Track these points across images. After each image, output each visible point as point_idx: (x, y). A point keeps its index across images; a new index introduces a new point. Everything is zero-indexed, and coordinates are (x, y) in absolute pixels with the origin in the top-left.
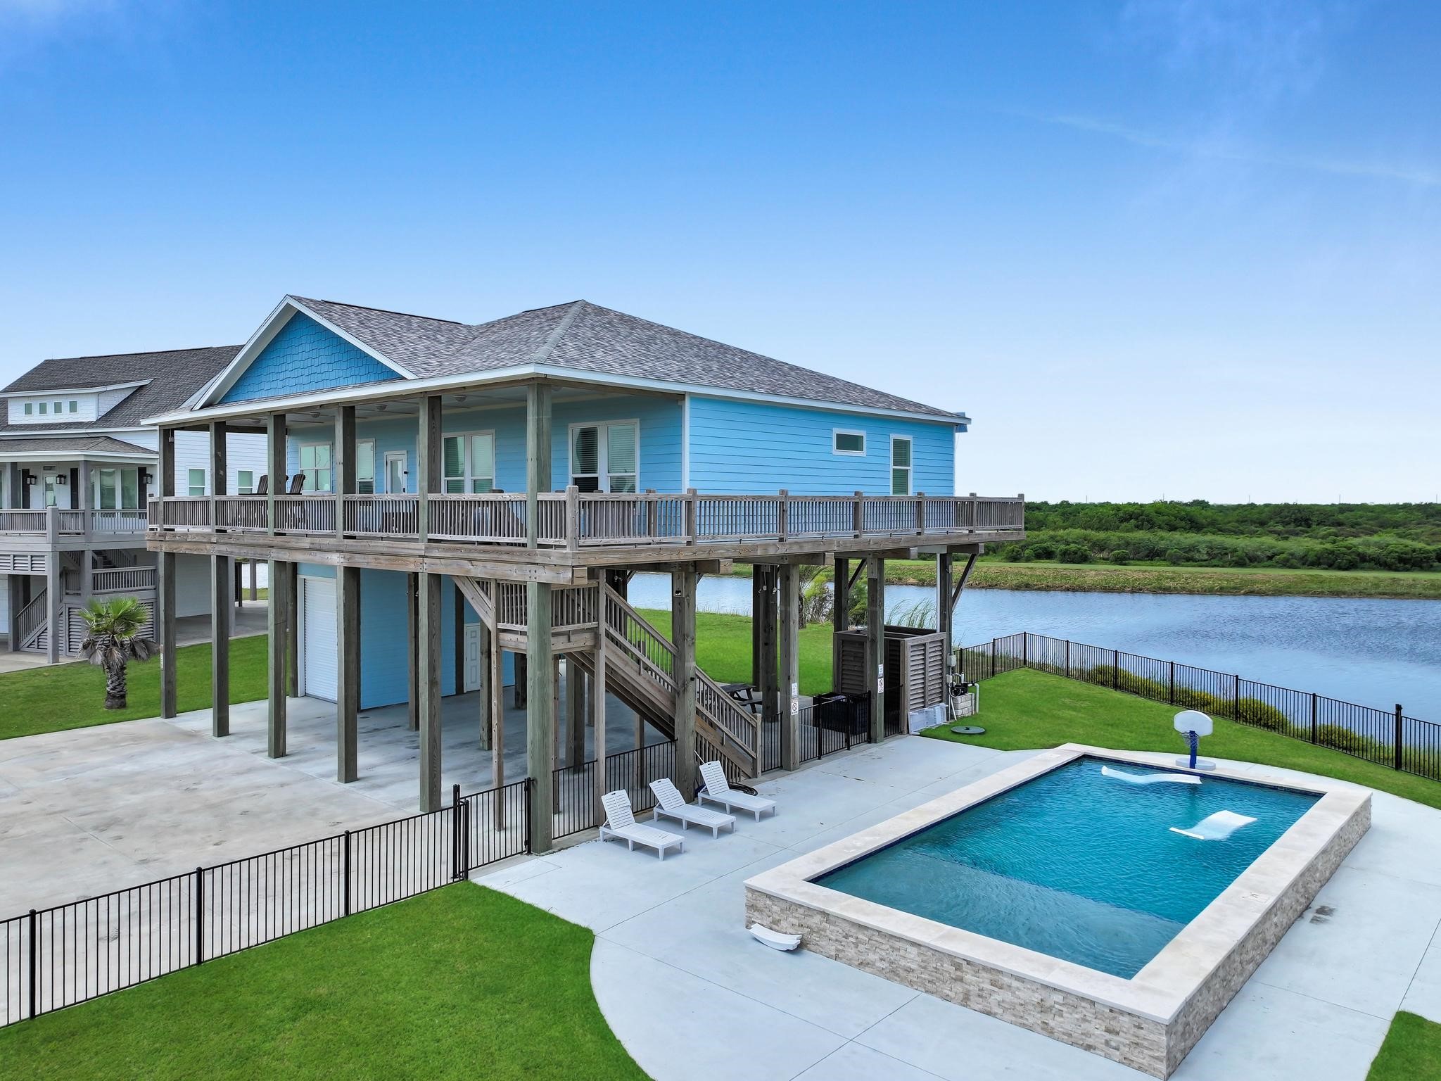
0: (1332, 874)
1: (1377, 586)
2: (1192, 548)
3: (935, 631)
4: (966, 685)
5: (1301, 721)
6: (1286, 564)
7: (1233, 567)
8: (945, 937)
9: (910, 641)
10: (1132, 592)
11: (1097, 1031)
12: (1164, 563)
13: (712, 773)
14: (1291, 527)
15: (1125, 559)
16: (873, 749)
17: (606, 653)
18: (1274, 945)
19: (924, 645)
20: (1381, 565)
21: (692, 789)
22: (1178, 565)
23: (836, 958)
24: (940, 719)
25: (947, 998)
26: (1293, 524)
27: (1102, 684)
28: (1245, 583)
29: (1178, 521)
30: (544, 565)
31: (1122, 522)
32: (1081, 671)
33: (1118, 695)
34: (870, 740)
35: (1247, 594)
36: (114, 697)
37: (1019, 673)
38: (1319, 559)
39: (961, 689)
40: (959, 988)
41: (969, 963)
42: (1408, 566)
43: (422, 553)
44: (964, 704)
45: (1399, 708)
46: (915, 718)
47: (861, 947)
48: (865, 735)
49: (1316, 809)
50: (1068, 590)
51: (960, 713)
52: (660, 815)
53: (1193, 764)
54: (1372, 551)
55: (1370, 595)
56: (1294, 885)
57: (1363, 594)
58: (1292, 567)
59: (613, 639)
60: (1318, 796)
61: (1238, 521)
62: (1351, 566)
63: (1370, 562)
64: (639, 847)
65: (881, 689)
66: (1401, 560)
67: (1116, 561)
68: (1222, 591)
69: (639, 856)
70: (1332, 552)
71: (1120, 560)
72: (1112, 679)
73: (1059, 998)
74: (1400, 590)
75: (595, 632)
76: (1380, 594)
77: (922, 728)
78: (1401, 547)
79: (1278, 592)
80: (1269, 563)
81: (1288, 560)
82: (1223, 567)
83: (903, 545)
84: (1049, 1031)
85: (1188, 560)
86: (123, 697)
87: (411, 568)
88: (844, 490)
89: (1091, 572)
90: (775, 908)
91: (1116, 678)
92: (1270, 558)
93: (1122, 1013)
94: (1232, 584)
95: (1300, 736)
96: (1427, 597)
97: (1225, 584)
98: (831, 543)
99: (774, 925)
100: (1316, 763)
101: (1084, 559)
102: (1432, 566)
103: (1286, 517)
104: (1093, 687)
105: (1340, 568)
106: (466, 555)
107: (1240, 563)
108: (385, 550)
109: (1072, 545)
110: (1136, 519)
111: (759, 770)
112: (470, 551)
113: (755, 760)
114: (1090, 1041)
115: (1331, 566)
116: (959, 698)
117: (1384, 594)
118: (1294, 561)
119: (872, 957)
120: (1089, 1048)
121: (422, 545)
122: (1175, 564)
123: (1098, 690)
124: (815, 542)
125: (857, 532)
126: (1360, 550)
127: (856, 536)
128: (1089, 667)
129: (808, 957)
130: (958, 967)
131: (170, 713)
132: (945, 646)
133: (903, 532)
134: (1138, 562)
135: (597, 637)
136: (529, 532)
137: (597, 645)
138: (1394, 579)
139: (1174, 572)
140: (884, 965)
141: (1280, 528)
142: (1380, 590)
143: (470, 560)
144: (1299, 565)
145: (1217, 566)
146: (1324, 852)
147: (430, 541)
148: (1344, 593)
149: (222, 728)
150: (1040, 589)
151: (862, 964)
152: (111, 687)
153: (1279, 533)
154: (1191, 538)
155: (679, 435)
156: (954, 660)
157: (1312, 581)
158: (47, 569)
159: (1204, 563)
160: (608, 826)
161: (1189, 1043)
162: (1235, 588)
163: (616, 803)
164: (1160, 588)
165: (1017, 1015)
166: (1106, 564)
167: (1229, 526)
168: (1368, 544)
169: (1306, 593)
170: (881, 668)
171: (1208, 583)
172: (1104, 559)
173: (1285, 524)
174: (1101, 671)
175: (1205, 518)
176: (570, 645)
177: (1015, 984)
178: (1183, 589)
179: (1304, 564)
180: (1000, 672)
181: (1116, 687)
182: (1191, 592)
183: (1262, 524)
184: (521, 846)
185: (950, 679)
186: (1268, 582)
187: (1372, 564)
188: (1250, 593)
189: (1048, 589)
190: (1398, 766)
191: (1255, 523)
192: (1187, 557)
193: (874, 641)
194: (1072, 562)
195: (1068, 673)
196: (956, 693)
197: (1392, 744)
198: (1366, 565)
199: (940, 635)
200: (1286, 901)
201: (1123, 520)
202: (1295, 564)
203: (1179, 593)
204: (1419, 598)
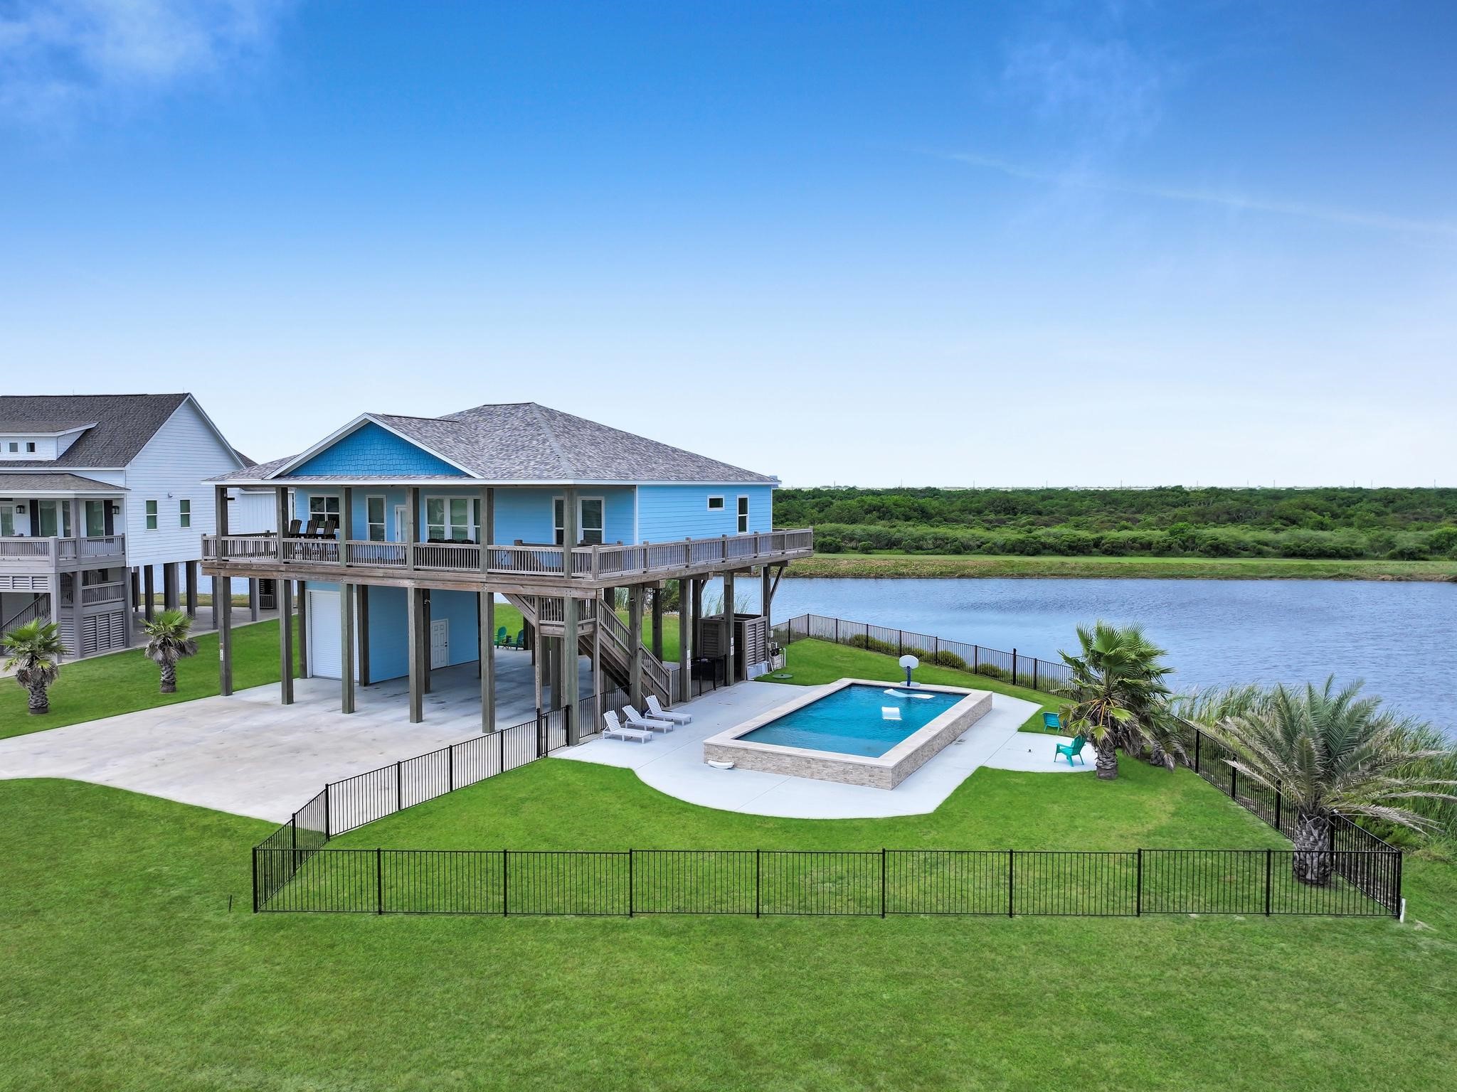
0: (968, 728)
1: (1050, 568)
2: (922, 538)
3: (760, 616)
4: (778, 649)
5: (971, 665)
6: (990, 552)
7: (952, 554)
8: (802, 752)
9: (748, 623)
10: (876, 577)
11: (866, 777)
12: (899, 551)
13: (652, 701)
14: (1002, 516)
15: (870, 548)
16: (728, 689)
17: (600, 635)
18: (938, 752)
19: (755, 625)
20: (1057, 551)
21: (643, 710)
22: (911, 553)
23: (752, 769)
24: (765, 671)
25: (804, 777)
26: (1003, 514)
27: (858, 646)
28: (959, 568)
29: (912, 512)
30: (576, 588)
31: (866, 513)
32: (844, 639)
33: (868, 653)
34: (726, 684)
35: (959, 577)
36: (169, 683)
37: (806, 642)
38: (1014, 547)
39: (775, 652)
40: (809, 771)
41: (813, 759)
42: (1075, 552)
43: (485, 580)
44: (778, 661)
45: (1015, 650)
46: (751, 671)
47: (764, 762)
48: (723, 681)
49: (965, 700)
50: (827, 577)
51: (775, 667)
52: (629, 725)
53: (908, 685)
54: (1051, 540)
55: (1045, 576)
56: (947, 728)
57: (1040, 575)
58: (995, 554)
59: (604, 629)
60: (966, 695)
61: (960, 510)
62: (1036, 553)
63: (1049, 549)
64: (628, 739)
65: (732, 653)
66: (1070, 547)
67: (863, 550)
68: (942, 575)
69: (629, 744)
70: (1023, 542)
71: (866, 550)
72: (865, 643)
73: (851, 767)
74: (1066, 572)
75: (594, 624)
76: (1052, 575)
77: (755, 676)
78: (1071, 537)
79: (983, 575)
80: (978, 551)
81: (991, 548)
82: (944, 554)
83: (748, 565)
84: (847, 781)
85: (918, 548)
86: (174, 683)
87: (475, 589)
88: (717, 535)
89: (846, 561)
90: (720, 751)
91: (867, 642)
92: (979, 547)
93: (875, 767)
94: (949, 570)
95: (970, 671)
96: (1083, 577)
97: (944, 569)
98: (711, 566)
99: (719, 759)
100: (972, 683)
101: (838, 549)
102: (1091, 552)
103: (998, 506)
104: (852, 648)
105: (1029, 555)
106: (519, 582)
107: (957, 552)
108: (449, 578)
109: (828, 538)
110: (879, 510)
111: (671, 702)
112: (522, 580)
113: (668, 696)
114: (863, 782)
115: (1022, 553)
116: (775, 658)
117: (1055, 575)
118: (996, 549)
119: (769, 765)
120: (863, 784)
121: (484, 576)
122: (908, 552)
123: (855, 650)
124: (703, 567)
125: (724, 559)
126: (1042, 540)
127: (723, 562)
128: (848, 637)
129: (737, 771)
130: (809, 762)
131: (228, 691)
132: (766, 625)
133: (747, 558)
134: (880, 551)
135: (595, 626)
136: (565, 569)
137: (595, 631)
138: (1063, 564)
139: (907, 560)
140: (775, 767)
141: (992, 517)
142: (1052, 572)
143: (522, 585)
144: (999, 552)
145: (940, 554)
146: (964, 716)
147: (489, 573)
148: (1027, 575)
149: (289, 698)
150: (805, 577)
151: (764, 770)
152: (166, 676)
153: (990, 522)
154: (923, 529)
155: (633, 508)
156: (772, 634)
157: (1006, 566)
158: (51, 587)
159: (930, 551)
160: (608, 730)
161: (900, 780)
162: (951, 573)
163: (610, 716)
164: (896, 574)
165: (834, 778)
166: (855, 553)
167: (952, 515)
168: (1049, 535)
169: (1002, 575)
170: (732, 639)
171: (931, 569)
172: (853, 549)
173: (997, 512)
174: (857, 638)
175: (934, 509)
176: (583, 631)
177: (834, 765)
178: (914, 574)
179: (1003, 551)
180: (793, 641)
181: (868, 648)
182: (919, 577)
183: (979, 512)
184: (565, 743)
185: (769, 646)
186: (976, 567)
187: (1051, 551)
188: (962, 576)
189: (811, 576)
190: (1014, 684)
191: (974, 511)
192: (917, 546)
193: (728, 623)
194: (829, 552)
195: (837, 642)
196: (773, 655)
197: (1012, 670)
198: (1046, 551)
199: (763, 618)
200: (944, 735)
201: (868, 512)
202: (997, 551)
203: (910, 578)
204: (1077, 578)
